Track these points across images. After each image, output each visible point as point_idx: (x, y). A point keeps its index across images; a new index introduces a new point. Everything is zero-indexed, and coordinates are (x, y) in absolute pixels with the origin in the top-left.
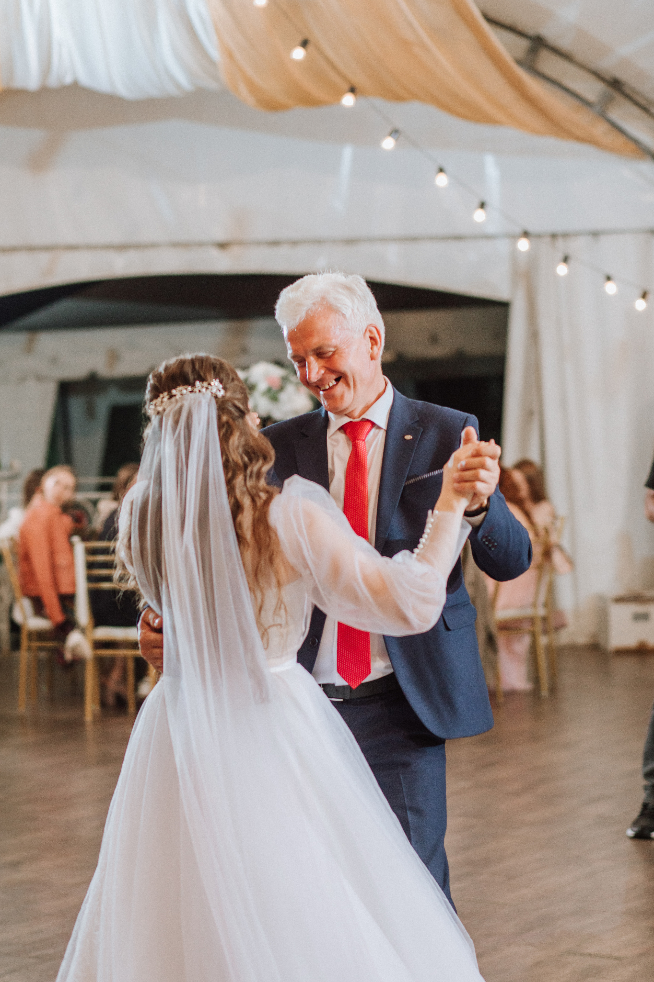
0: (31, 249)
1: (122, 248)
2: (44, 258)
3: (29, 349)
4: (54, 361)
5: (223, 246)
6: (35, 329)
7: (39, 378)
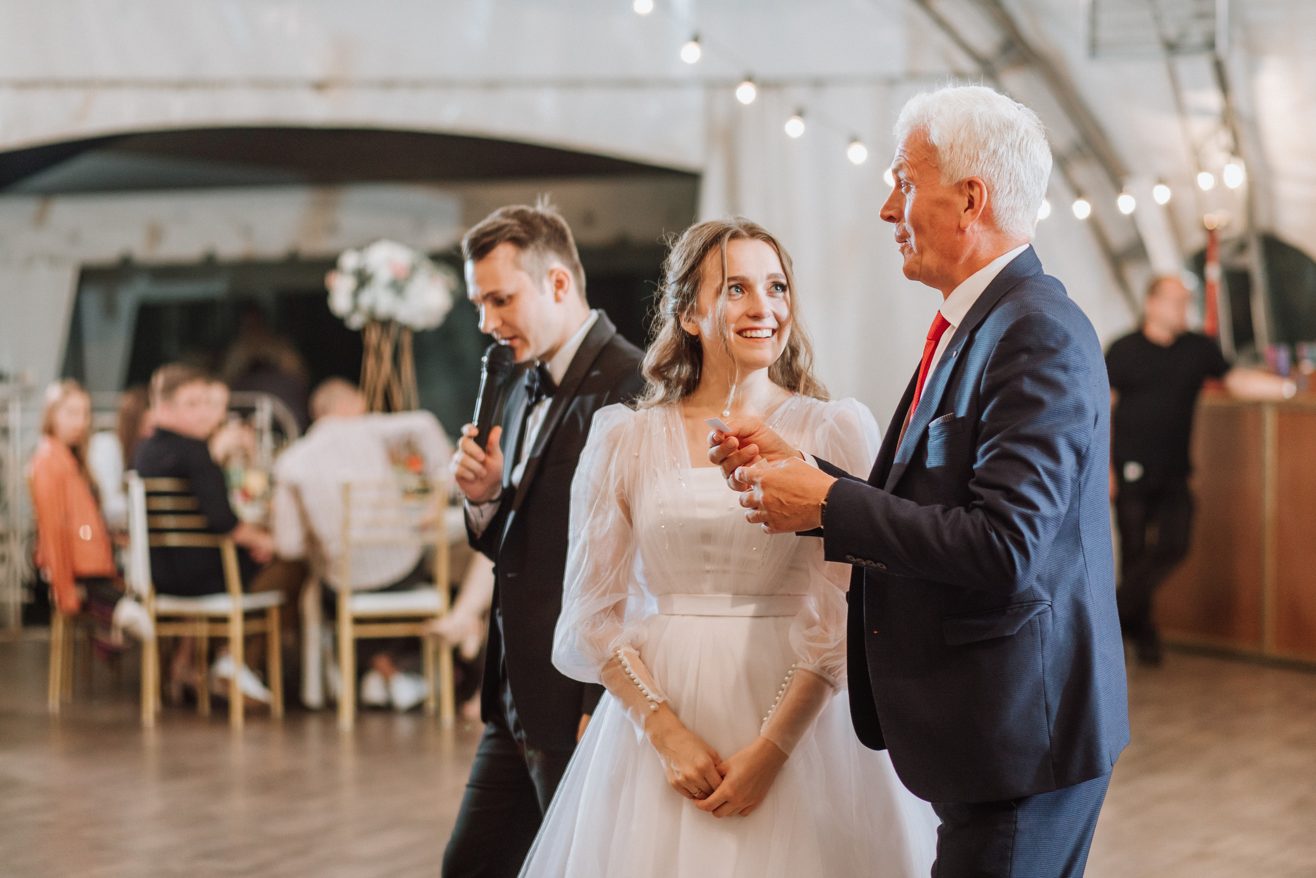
0: (57, 84)
1: (182, 85)
2: (75, 98)
3: (40, 220)
4: (74, 238)
5: (320, 86)
6: (49, 193)
7: (53, 260)
